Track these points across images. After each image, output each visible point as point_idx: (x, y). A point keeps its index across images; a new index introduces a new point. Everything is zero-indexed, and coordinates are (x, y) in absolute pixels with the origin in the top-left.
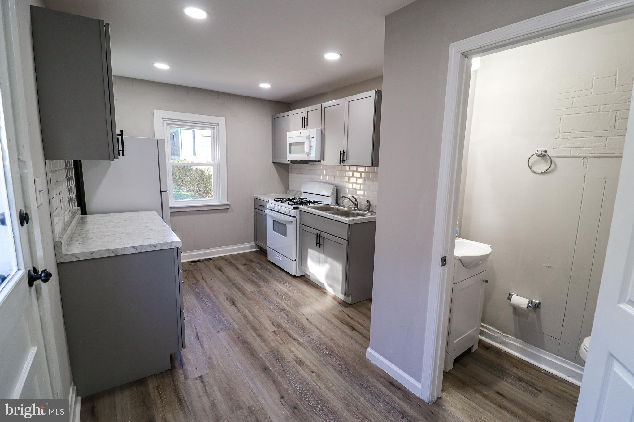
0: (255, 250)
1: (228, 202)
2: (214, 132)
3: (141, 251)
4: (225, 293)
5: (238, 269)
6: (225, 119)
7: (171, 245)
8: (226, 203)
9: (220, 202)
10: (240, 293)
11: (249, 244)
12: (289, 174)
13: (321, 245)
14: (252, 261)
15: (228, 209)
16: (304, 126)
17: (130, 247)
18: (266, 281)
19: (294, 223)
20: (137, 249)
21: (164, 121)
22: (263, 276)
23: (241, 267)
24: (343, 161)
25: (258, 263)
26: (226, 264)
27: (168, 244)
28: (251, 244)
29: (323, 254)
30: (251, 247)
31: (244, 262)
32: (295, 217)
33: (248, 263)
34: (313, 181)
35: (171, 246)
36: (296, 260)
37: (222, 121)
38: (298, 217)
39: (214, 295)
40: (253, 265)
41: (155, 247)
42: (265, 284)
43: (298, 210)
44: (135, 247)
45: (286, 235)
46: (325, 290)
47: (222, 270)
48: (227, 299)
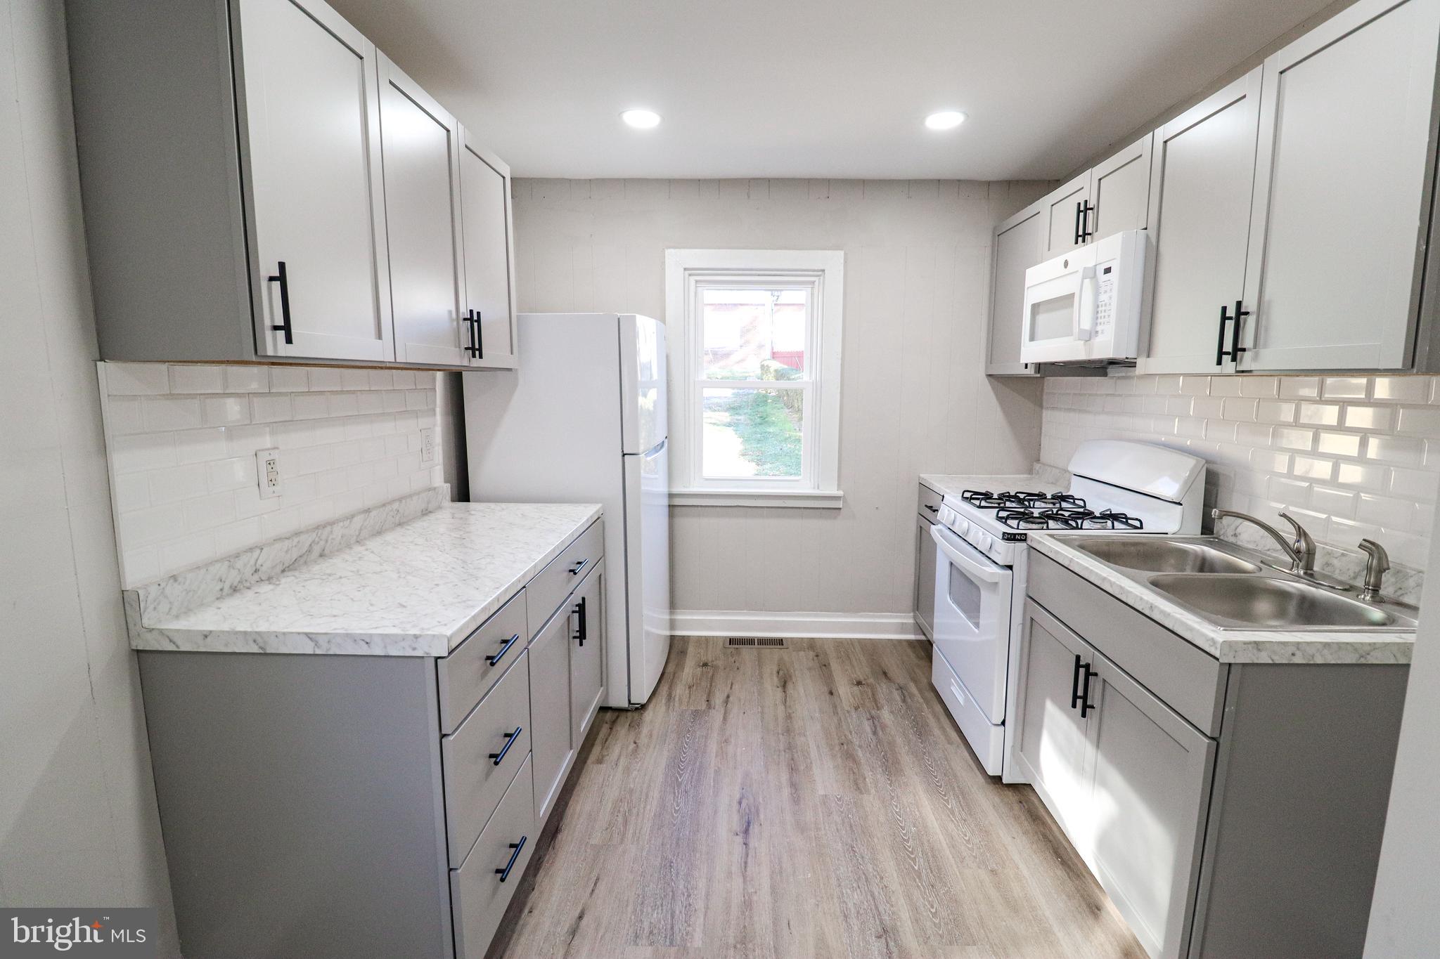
0: (911, 637)
1: (839, 488)
2: (812, 294)
3: (328, 650)
4: (747, 775)
5: (831, 693)
6: (842, 253)
7: (414, 645)
8: (832, 490)
9: (818, 488)
10: (786, 791)
11: (897, 617)
12: (1044, 411)
13: (1092, 707)
14: (885, 674)
15: (840, 509)
16: (1082, 236)
17: (299, 633)
18: (891, 767)
19: (1004, 589)
20: (317, 644)
21: (690, 275)
22: (892, 744)
23: (845, 690)
24: (1237, 351)
25: (901, 688)
26: (810, 669)
27: (404, 639)
28: (901, 617)
29: (1098, 747)
30: (902, 628)
31: (862, 671)
32: (1010, 567)
33: (871, 680)
34: (1119, 437)
35: (414, 649)
36: (1003, 723)
37: (833, 261)
38: (1020, 570)
39: (717, 772)
40: (883, 689)
41: (367, 643)
42: (882, 779)
43: (1023, 545)
44: (311, 636)
45: (976, 623)
47: (790, 686)
48: (740, 803)
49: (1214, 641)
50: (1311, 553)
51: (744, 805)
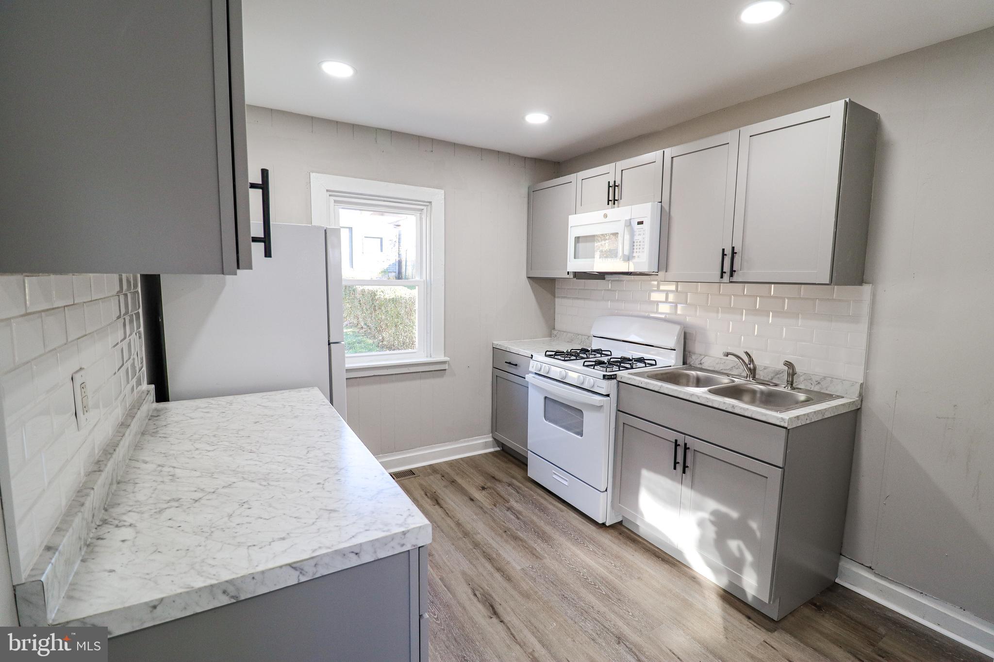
0: (492, 450)
1: (445, 356)
2: (421, 219)
3: (314, 574)
4: (464, 574)
5: (472, 500)
6: (443, 192)
7: (402, 542)
8: (442, 358)
9: (431, 357)
10: (497, 575)
11: (480, 439)
12: (557, 300)
13: (688, 467)
14: (494, 478)
15: (445, 370)
16: (613, 201)
17: (281, 567)
18: (544, 537)
19: (606, 409)
20: (302, 572)
21: (330, 196)
22: (532, 522)
23: (478, 495)
24: (732, 272)
25: (510, 485)
26: (445, 487)
27: (393, 539)
28: (484, 438)
29: (692, 488)
30: (486, 445)
31: (480, 480)
32: (608, 395)
33: (489, 484)
35: (403, 545)
36: (606, 490)
37: (437, 196)
38: (613, 396)
39: (442, 579)
40: (500, 488)
41: (357, 554)
42: (545, 546)
43: (615, 381)
44: (294, 565)
45: (581, 434)
46: (689, 568)
47: (442, 503)
48: (475, 595)
49: (783, 419)
50: (754, 370)
51: (479, 595)
